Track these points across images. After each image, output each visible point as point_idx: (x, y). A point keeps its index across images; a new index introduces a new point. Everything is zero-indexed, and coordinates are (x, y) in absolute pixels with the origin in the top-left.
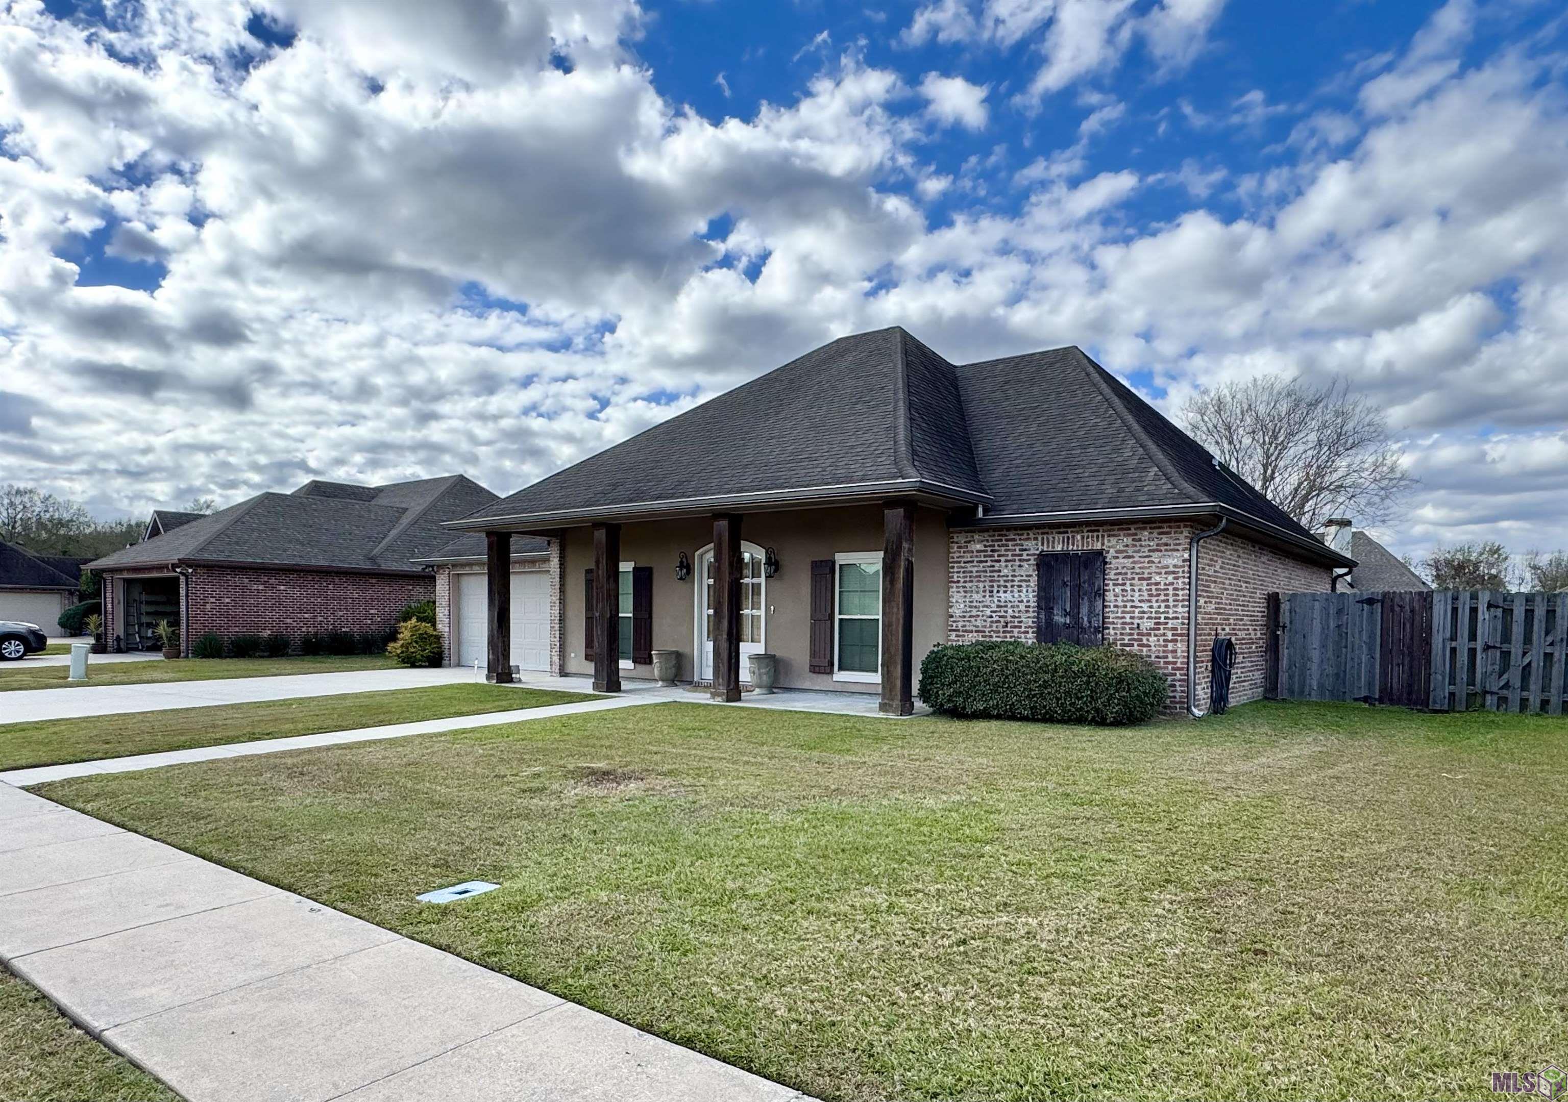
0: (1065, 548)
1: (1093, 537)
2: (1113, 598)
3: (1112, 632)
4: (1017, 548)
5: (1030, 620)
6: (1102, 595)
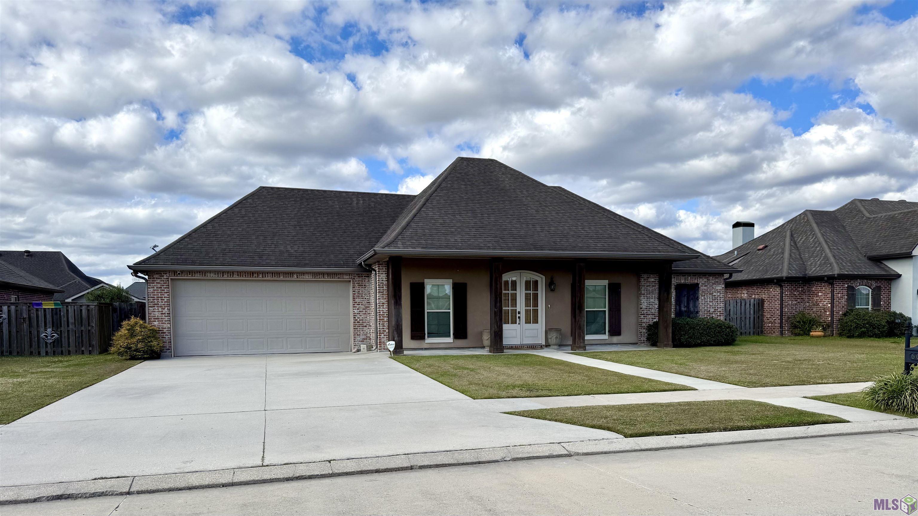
0: (685, 282)
1: (694, 278)
2: (701, 301)
3: (701, 313)
6: (698, 300)
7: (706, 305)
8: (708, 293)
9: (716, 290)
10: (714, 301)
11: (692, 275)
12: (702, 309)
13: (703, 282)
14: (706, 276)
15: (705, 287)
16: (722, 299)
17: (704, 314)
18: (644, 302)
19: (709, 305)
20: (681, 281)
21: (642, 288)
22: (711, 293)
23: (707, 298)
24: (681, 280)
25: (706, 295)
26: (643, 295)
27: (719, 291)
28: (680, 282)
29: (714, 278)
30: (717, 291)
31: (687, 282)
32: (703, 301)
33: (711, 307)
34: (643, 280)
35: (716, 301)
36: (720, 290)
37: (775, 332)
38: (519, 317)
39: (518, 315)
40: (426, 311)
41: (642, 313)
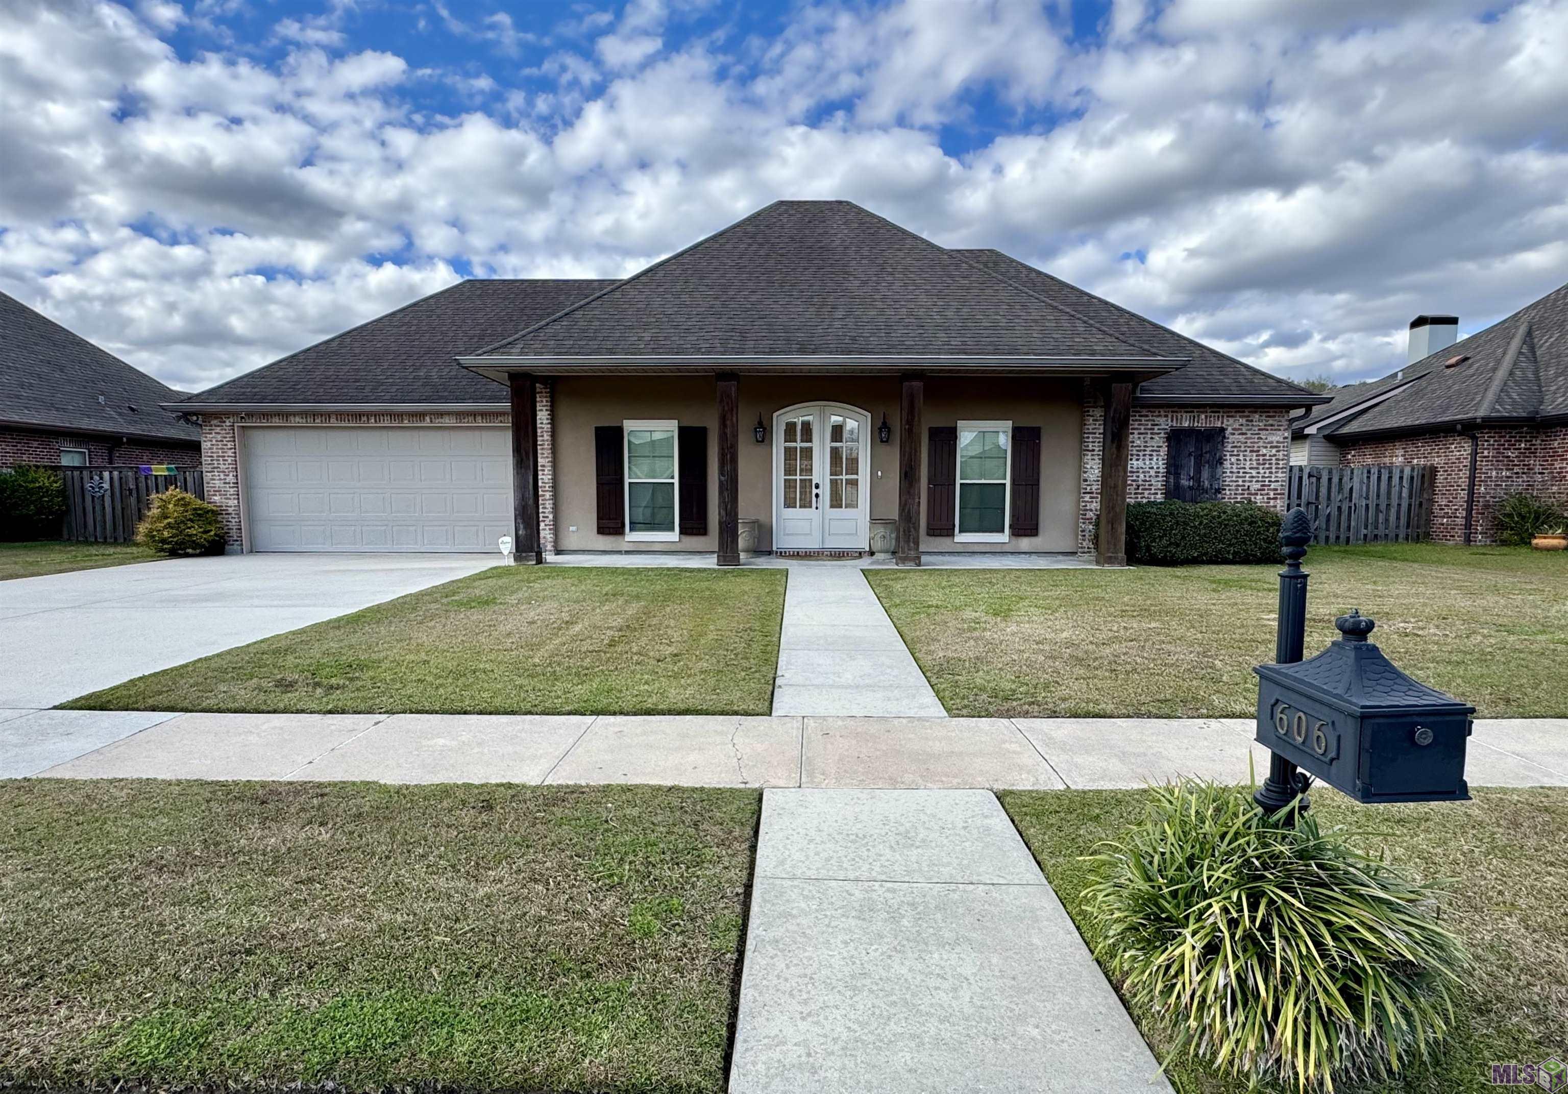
0: (1191, 425)
1: (1214, 416)
2: (1229, 466)
3: (1228, 493)
4: (1150, 423)
5: (1160, 484)
6: (1221, 464)
7: (1241, 474)
8: (1248, 450)
9: (1269, 443)
10: (1261, 467)
11: (1209, 410)
12: (1231, 483)
13: (1236, 426)
14: (1244, 412)
15: (1240, 437)
16: (1281, 462)
17: (1236, 494)
18: (1091, 468)
19: (1248, 475)
20: (1181, 423)
21: (1088, 438)
22: (1255, 449)
23: (1245, 460)
24: (1181, 420)
25: (1241, 454)
26: (1090, 453)
27: (1275, 444)
28: (1178, 425)
29: (1264, 418)
30: (1269, 446)
31: (1196, 424)
32: (1234, 466)
33: (1254, 480)
34: (1091, 421)
35: (1267, 466)
36: (1278, 442)
37: (1453, 536)
38: (817, 496)
39: (814, 491)
40: (627, 481)
41: (1088, 490)
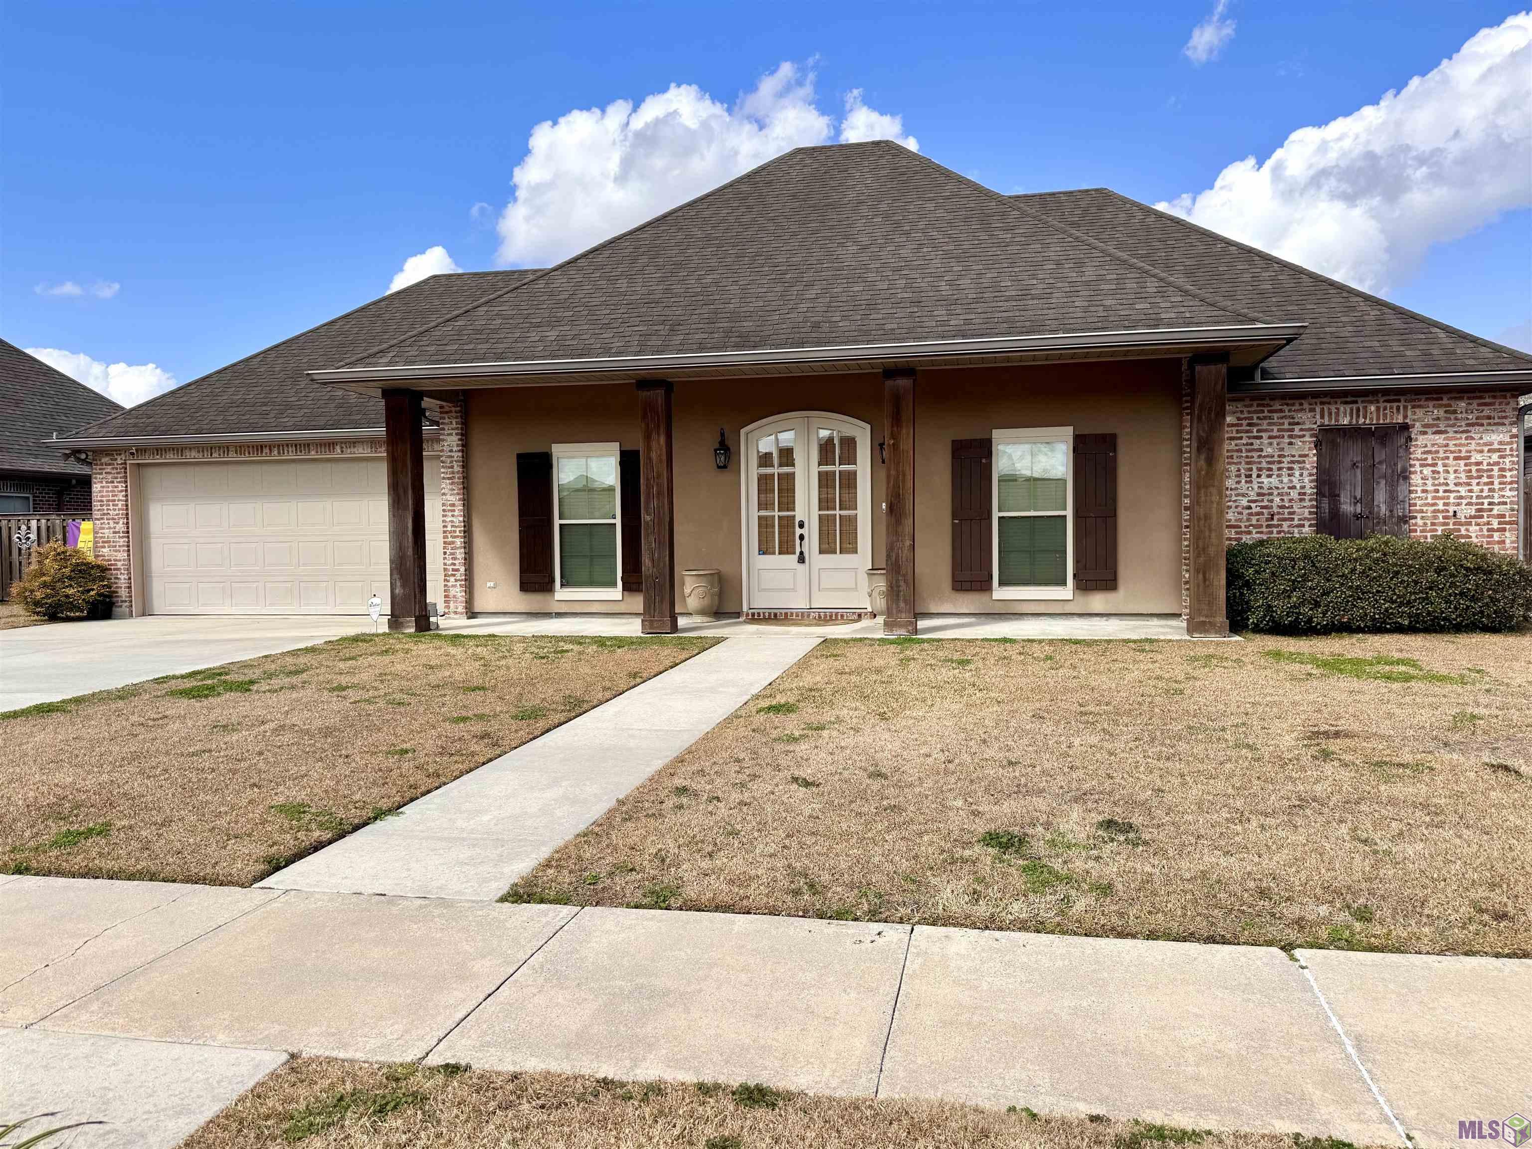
0: (1354, 422)
1: (1391, 408)
2: (1420, 481)
3: (1420, 522)
4: (1286, 422)
5: (1307, 511)
6: (1406, 478)
7: (1440, 494)
8: (1452, 456)
9: (1486, 445)
11: (1381, 400)
12: (1425, 509)
13: (1428, 420)
14: (1440, 399)
15: (1436, 437)
17: (1434, 524)
19: (1452, 495)
20: (1337, 420)
22: (1463, 454)
23: (1447, 472)
24: (1337, 414)
25: (1440, 463)
28: (1333, 422)
29: (1475, 407)
31: (1361, 421)
32: (1429, 482)
33: (1464, 502)
38: (802, 537)
39: (798, 532)
40: (557, 523)
